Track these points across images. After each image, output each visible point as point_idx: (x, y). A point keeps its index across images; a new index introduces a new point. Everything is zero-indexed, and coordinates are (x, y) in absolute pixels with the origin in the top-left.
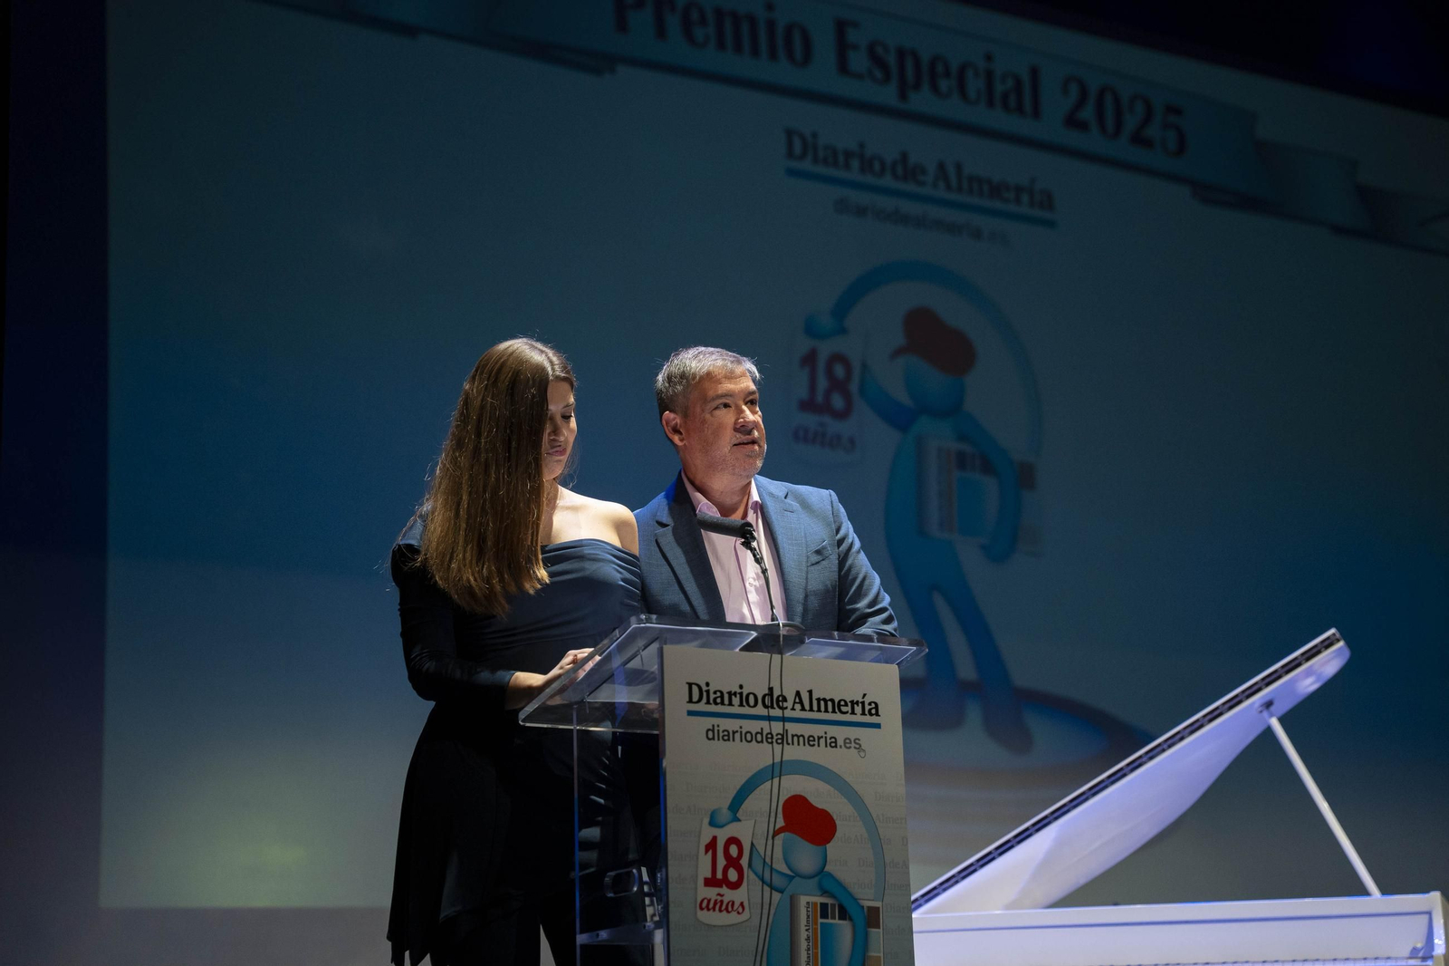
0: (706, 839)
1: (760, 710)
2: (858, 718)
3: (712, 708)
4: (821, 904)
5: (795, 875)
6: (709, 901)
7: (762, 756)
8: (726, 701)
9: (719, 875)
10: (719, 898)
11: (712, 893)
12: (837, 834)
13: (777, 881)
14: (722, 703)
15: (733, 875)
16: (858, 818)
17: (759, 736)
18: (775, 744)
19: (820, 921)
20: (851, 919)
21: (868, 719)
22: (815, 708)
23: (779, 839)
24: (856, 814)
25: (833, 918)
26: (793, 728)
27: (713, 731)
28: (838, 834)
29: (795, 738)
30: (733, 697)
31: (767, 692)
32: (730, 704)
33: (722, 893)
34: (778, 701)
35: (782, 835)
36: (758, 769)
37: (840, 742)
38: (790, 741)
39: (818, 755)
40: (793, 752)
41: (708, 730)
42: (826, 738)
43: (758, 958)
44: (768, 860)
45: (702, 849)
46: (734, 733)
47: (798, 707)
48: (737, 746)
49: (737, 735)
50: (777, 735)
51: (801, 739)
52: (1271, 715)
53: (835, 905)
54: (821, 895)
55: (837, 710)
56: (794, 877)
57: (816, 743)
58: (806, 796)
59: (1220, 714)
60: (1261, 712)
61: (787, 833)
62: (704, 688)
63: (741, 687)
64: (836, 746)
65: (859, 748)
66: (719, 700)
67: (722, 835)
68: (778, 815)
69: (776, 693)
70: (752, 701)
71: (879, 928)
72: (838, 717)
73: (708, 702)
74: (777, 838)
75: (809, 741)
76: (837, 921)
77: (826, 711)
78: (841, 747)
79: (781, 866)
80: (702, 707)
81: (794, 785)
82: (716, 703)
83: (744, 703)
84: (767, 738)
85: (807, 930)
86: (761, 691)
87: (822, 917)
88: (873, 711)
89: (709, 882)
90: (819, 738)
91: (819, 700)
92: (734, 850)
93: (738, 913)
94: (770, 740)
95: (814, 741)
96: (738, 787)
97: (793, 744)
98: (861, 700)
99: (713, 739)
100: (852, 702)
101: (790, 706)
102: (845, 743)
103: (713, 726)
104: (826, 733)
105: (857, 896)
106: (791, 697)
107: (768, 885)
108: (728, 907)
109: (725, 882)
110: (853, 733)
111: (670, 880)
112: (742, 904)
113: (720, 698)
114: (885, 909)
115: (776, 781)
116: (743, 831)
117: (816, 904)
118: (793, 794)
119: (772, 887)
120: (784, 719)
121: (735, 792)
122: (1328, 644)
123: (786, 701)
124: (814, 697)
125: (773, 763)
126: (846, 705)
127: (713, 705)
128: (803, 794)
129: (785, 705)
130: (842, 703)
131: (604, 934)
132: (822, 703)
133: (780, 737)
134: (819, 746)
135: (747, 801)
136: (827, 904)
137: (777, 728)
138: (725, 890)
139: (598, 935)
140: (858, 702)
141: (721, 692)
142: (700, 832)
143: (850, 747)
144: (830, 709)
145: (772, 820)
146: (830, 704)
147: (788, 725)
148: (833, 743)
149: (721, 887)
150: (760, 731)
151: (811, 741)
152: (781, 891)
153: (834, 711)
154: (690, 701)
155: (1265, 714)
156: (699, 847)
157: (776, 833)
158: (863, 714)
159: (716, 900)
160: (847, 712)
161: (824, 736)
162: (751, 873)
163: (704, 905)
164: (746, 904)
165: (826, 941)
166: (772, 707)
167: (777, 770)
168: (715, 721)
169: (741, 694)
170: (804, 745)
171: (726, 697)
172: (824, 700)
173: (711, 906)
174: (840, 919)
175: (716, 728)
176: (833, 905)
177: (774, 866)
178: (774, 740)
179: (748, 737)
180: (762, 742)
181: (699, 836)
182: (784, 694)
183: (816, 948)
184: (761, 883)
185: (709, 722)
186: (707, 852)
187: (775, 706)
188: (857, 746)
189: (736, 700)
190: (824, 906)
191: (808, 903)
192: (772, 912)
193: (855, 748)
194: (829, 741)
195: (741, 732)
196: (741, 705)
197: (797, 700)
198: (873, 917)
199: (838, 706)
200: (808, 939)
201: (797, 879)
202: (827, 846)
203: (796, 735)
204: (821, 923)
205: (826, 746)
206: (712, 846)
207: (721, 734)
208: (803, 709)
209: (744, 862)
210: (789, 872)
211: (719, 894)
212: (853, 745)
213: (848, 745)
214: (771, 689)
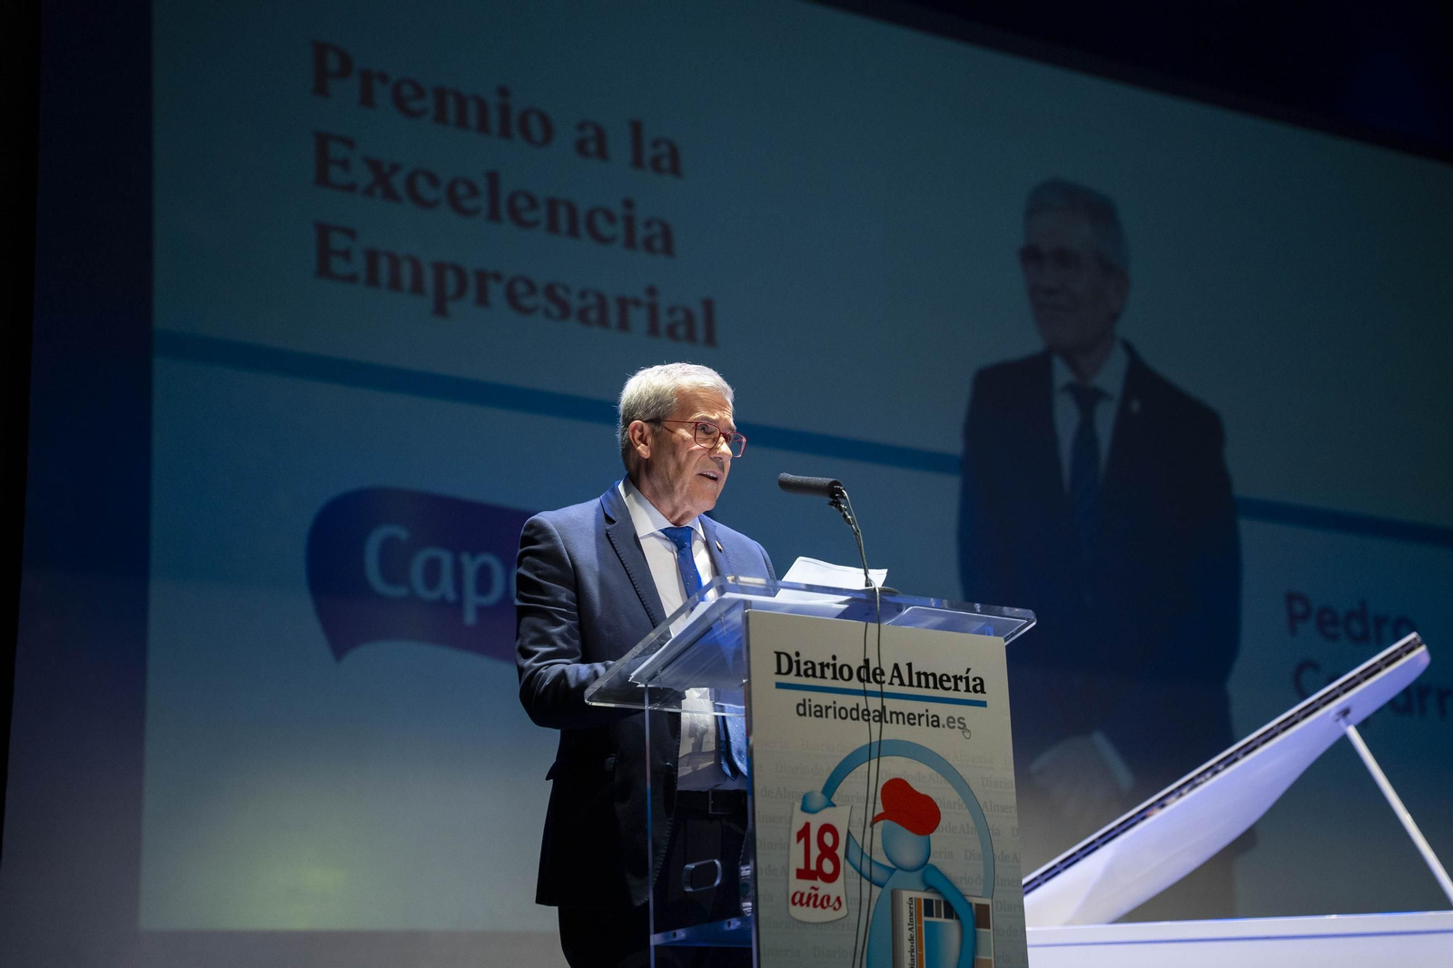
0: (798, 826)
1: (855, 684)
2: (962, 695)
3: (803, 681)
4: (925, 900)
5: (897, 867)
6: (802, 895)
7: (858, 734)
8: (818, 673)
9: (813, 867)
10: (813, 892)
11: (805, 886)
12: (940, 824)
13: (878, 874)
14: (814, 675)
15: (828, 867)
16: (964, 805)
17: (854, 713)
18: (872, 721)
19: (924, 919)
20: (958, 918)
21: (972, 696)
22: (915, 683)
23: (880, 825)
24: (961, 801)
25: (939, 916)
26: (891, 705)
27: (804, 705)
28: (942, 823)
29: (894, 716)
30: (826, 668)
31: (862, 664)
32: (823, 676)
33: (816, 886)
34: (874, 674)
35: (882, 822)
36: (855, 748)
37: (943, 721)
38: (888, 719)
39: (919, 735)
40: (893, 731)
41: (799, 705)
42: (927, 716)
43: (858, 961)
44: (866, 850)
45: (794, 837)
46: (827, 708)
47: (896, 681)
48: (830, 722)
49: (831, 712)
50: (874, 711)
51: (900, 716)
52: (1348, 724)
53: (940, 901)
54: (925, 891)
55: (939, 686)
56: (895, 870)
57: (917, 721)
58: (906, 779)
59: (1296, 722)
60: (1337, 720)
61: (886, 821)
62: (794, 658)
63: (834, 658)
64: (938, 726)
65: (964, 728)
66: (810, 672)
67: (816, 822)
68: (877, 802)
69: (873, 665)
70: (846, 675)
71: (989, 928)
72: (940, 693)
73: (798, 674)
74: (875, 826)
75: (909, 719)
76: (942, 920)
77: (927, 686)
78: (944, 726)
79: (880, 857)
80: (792, 679)
81: (894, 767)
82: (807, 675)
83: (838, 676)
84: (863, 715)
85: (910, 929)
86: (856, 663)
87: (926, 915)
88: (978, 688)
89: (804, 874)
90: (920, 716)
91: (919, 674)
92: (828, 839)
93: (835, 909)
94: (866, 718)
95: (915, 719)
96: (833, 769)
97: (891, 722)
98: (964, 675)
99: (805, 714)
100: (955, 677)
101: (888, 681)
102: (948, 722)
103: (804, 700)
104: (927, 711)
105: (965, 892)
106: (888, 671)
107: (866, 879)
108: (824, 902)
109: (819, 874)
110: (957, 711)
111: (759, 872)
112: (838, 899)
113: (812, 669)
114: (994, 906)
115: (874, 762)
116: (838, 817)
117: (919, 900)
118: (892, 777)
119: (870, 880)
120: (882, 695)
121: (829, 774)
122: (1409, 648)
123: (883, 674)
124: (914, 671)
125: (870, 744)
126: (949, 680)
127: (804, 677)
128: (903, 778)
129: (883, 678)
130: (945, 678)
131: (681, 934)
132: (923, 677)
133: (877, 714)
134: (920, 724)
135: (842, 784)
136: (932, 900)
137: (875, 704)
138: (819, 883)
139: (675, 935)
140: (961, 677)
141: (813, 664)
142: (791, 818)
143: (954, 727)
144: (931, 684)
145: (871, 806)
146: (931, 678)
147: (887, 702)
148: (935, 722)
149: (816, 879)
150: (855, 707)
151: (911, 719)
152: (881, 886)
153: (935, 687)
154: (779, 672)
155: (1342, 723)
156: (790, 836)
157: (876, 820)
158: (967, 690)
159: (810, 895)
160: (950, 688)
161: (925, 713)
162: (848, 865)
163: (797, 899)
164: (843, 899)
165: (930, 940)
166: (869, 681)
167: (874, 751)
168: (807, 695)
169: (834, 665)
170: (904, 723)
171: (818, 668)
172: (925, 674)
173: (805, 900)
174: (946, 917)
175: (807, 703)
176: (938, 902)
177: (873, 858)
178: (871, 718)
179: (843, 714)
180: (858, 719)
181: (791, 823)
182: (882, 667)
183: (921, 949)
184: (859, 876)
185: (799, 696)
186: (799, 840)
187: (872, 679)
188: (962, 726)
189: (829, 673)
190: (928, 903)
191: (911, 899)
192: (872, 908)
193: (959, 727)
194: (930, 720)
195: (835, 708)
196: (835, 678)
197: (896, 674)
198: (981, 916)
199: (940, 681)
200: (911, 939)
201: (898, 871)
202: (931, 835)
203: (895, 712)
204: (926, 922)
205: (928, 725)
206: (804, 833)
207: (813, 710)
208: (902, 684)
209: (840, 852)
210: (888, 864)
211: (813, 888)
212: (957, 724)
213: (951, 725)
214: (867, 661)
